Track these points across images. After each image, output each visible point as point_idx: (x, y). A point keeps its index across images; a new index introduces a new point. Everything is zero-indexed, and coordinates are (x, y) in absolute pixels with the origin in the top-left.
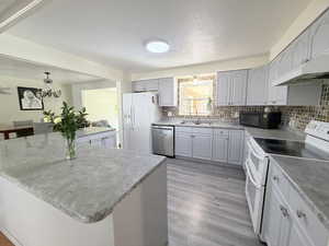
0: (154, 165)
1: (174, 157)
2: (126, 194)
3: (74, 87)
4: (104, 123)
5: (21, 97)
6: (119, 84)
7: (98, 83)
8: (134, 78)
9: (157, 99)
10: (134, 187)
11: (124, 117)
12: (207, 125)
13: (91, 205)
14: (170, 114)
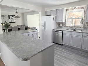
0: (48, 46)
1: (62, 45)
2: (35, 54)
3: (25, 14)
4: (35, 28)
5: (9, 18)
6: (40, 12)
7: (33, 12)
8: (46, 10)
9: (55, 19)
10: (39, 53)
11: (41, 26)
12: (80, 31)
13: (24, 56)
14: (61, 25)
